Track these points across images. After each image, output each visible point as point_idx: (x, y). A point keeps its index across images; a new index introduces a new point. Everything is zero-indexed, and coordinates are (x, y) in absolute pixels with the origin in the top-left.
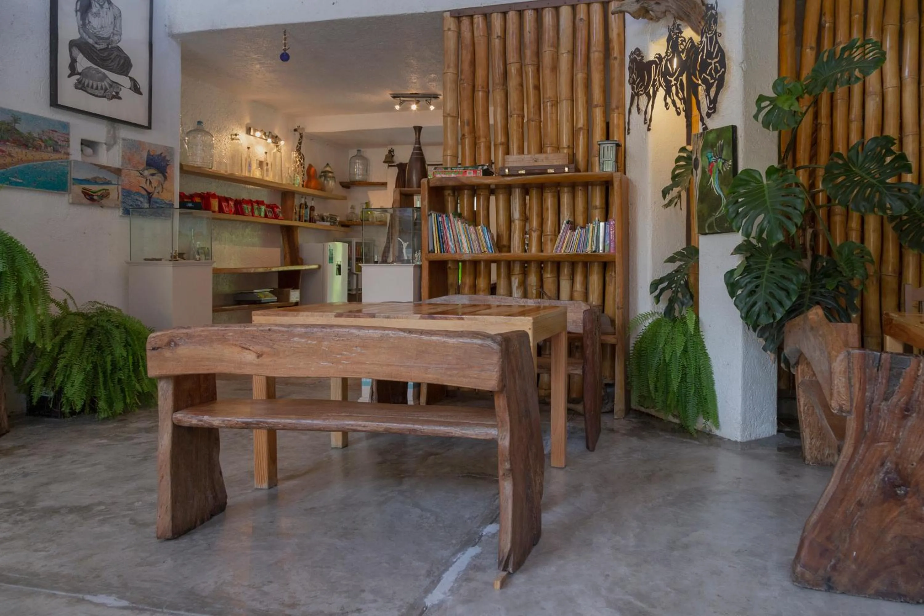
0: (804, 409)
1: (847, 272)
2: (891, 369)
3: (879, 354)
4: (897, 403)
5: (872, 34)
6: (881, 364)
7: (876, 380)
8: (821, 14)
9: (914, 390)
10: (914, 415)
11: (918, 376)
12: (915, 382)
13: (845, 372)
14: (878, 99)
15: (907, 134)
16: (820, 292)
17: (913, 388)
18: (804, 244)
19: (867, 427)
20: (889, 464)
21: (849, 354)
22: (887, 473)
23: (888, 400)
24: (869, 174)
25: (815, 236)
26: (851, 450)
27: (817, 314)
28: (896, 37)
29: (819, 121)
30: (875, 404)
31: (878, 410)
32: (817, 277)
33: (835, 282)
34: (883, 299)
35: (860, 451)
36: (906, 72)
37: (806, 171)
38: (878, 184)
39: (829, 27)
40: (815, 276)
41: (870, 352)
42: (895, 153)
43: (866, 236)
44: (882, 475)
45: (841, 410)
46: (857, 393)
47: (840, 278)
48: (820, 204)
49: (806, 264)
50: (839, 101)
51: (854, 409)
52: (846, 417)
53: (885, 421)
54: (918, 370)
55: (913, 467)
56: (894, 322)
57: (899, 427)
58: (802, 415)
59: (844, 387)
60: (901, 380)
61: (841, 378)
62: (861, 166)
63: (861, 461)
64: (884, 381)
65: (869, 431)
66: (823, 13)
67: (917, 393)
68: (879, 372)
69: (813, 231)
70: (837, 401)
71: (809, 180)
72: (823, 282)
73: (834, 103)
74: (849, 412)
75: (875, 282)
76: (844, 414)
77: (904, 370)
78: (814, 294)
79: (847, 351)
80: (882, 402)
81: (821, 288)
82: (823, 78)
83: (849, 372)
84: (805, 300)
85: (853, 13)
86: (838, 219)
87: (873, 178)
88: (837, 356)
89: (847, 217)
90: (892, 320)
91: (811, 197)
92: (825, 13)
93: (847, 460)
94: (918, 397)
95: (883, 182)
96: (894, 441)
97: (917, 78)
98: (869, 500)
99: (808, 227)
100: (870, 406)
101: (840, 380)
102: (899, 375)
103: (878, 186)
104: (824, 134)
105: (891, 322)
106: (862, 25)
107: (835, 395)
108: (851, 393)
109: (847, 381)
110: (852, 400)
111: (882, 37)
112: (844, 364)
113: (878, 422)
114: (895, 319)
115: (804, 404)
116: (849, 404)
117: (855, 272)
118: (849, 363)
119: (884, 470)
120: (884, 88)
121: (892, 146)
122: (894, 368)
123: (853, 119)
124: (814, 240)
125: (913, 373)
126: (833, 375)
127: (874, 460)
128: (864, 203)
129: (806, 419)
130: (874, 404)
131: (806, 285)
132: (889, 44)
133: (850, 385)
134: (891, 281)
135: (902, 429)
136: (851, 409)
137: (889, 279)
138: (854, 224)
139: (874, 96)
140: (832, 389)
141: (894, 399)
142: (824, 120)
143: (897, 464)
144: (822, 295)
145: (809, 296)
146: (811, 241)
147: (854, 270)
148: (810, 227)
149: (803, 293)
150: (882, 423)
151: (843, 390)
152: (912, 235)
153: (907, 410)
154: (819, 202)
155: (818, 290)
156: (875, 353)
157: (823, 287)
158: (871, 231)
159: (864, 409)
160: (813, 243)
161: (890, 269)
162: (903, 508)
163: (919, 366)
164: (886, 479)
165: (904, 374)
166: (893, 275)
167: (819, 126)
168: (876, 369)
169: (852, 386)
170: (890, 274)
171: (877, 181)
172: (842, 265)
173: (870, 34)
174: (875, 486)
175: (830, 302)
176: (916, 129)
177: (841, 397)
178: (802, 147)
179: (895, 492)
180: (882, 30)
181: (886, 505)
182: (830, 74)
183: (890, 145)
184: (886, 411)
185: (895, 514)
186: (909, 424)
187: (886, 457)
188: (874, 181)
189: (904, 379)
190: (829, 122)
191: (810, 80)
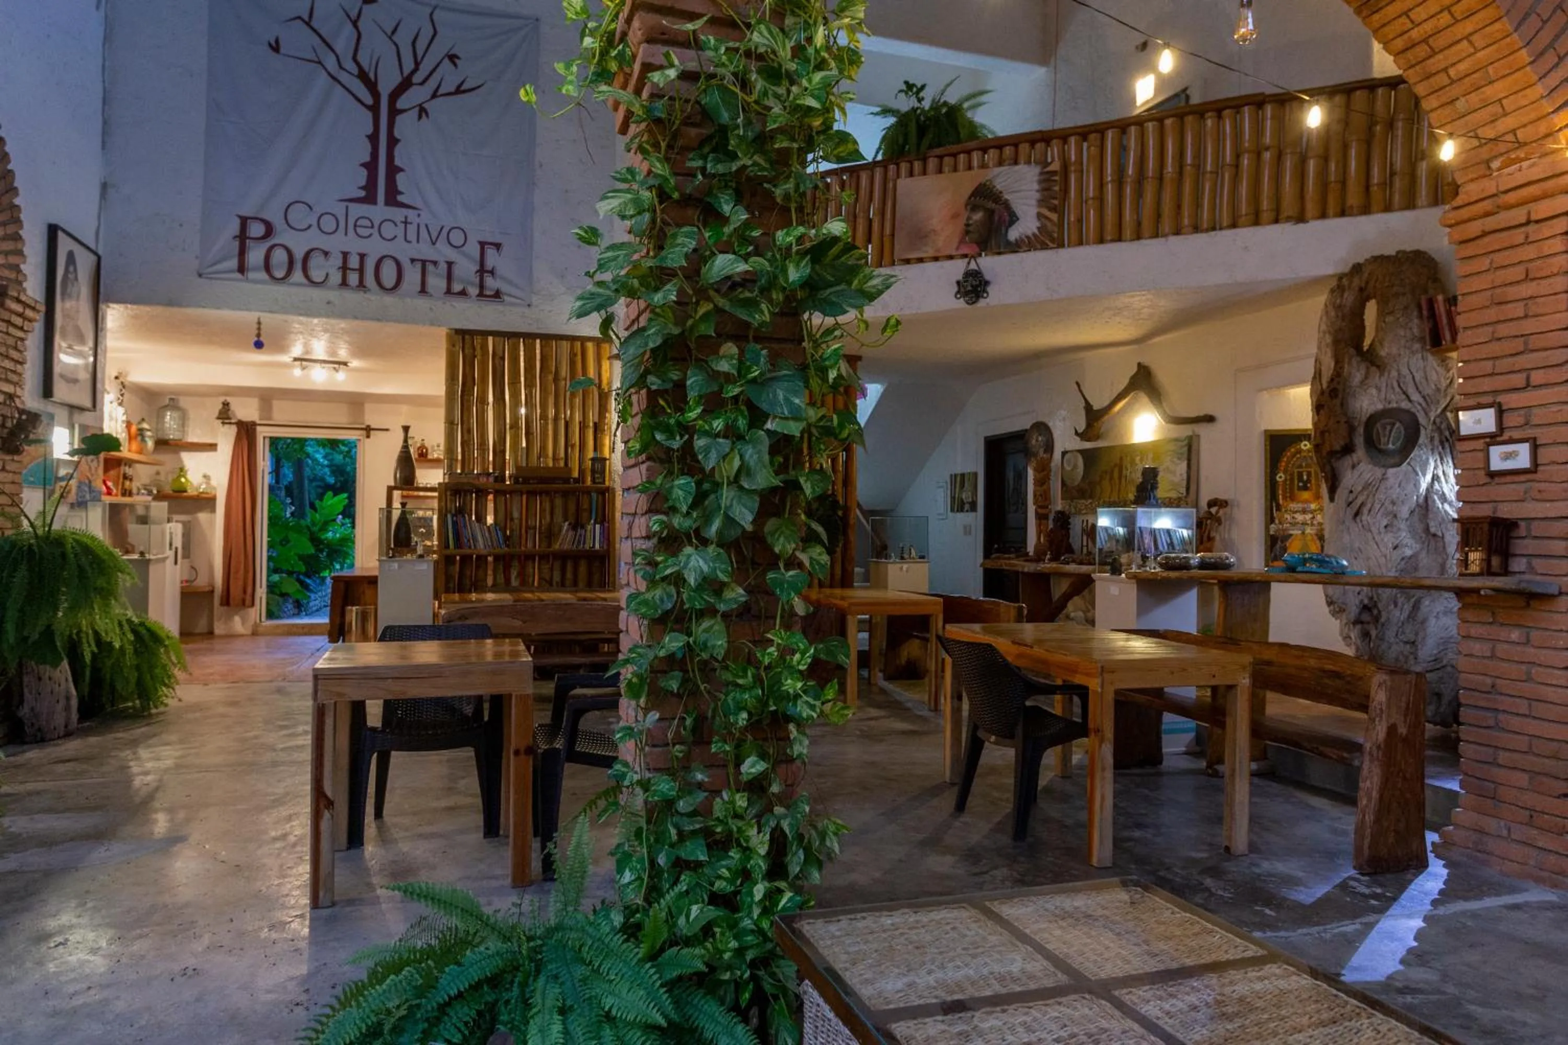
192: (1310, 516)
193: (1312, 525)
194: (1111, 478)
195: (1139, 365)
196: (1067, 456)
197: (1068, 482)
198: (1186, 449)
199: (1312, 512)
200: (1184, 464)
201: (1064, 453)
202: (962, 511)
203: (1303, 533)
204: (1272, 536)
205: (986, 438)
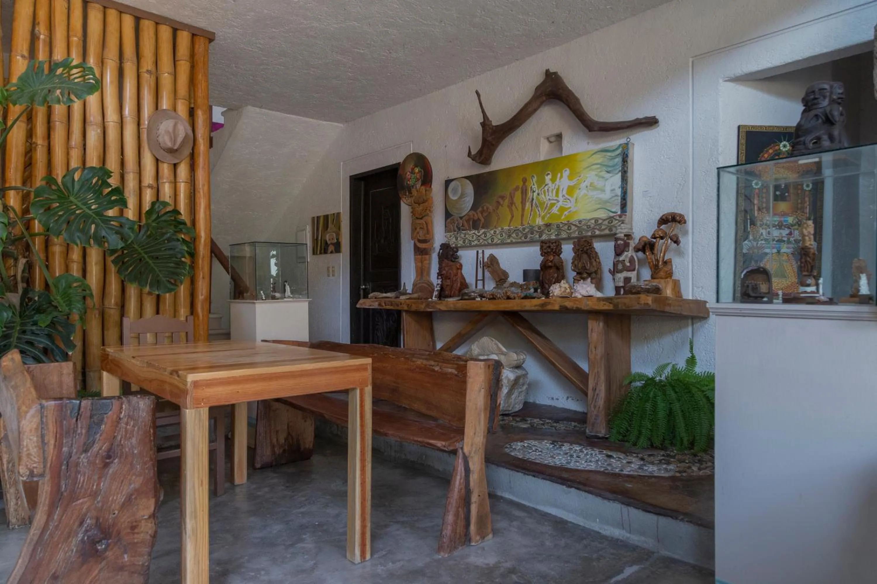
0: (8, 467)
1: (64, 308)
2: (91, 417)
3: (78, 402)
4: (98, 452)
5: (92, 61)
6: (80, 412)
7: (75, 432)
8: (34, 23)
9: (116, 434)
10: (116, 461)
11: (120, 419)
12: (117, 426)
13: (36, 429)
14: (99, 131)
15: (128, 171)
16: (32, 330)
17: (115, 432)
18: (15, 276)
19: (64, 486)
20: (88, 521)
21: (42, 407)
22: (87, 531)
23: (89, 451)
24: (85, 204)
25: (30, 267)
26: (45, 518)
27: (13, 359)
28: (116, 73)
29: (34, 140)
30: (74, 458)
31: (77, 464)
32: (27, 313)
33: (50, 318)
34: (106, 332)
35: (56, 517)
36: (127, 111)
37: (18, 193)
38: (94, 215)
39: (44, 41)
40: (25, 311)
41: (68, 401)
42: (111, 186)
43: (88, 269)
44: (80, 536)
45: (32, 474)
46: (52, 451)
47: (55, 314)
48: (37, 231)
49: (15, 298)
50: (57, 123)
51: (48, 470)
52: (37, 482)
53: (84, 476)
54: (121, 413)
55: (115, 515)
56: (110, 358)
57: (100, 478)
58: (6, 474)
59: (36, 447)
60: (103, 427)
61: (31, 437)
62: (76, 195)
63: (56, 528)
64: (84, 431)
65: (66, 491)
66: (37, 22)
67: (119, 438)
68: (79, 422)
69: (27, 261)
70: (27, 466)
71: (23, 204)
72: (35, 318)
73: (52, 124)
74: (42, 475)
75: (97, 316)
76: (35, 479)
77: (105, 416)
78: (24, 332)
79: (41, 404)
80: (81, 454)
81: (33, 325)
82: (31, 89)
83: (42, 428)
84: (12, 340)
85: (71, 33)
86: (57, 250)
87: (89, 208)
88: (27, 412)
89: (68, 249)
90: (108, 355)
91: (25, 225)
92: (39, 23)
93: (38, 532)
94: (121, 441)
95: (99, 214)
96: (95, 494)
97: (137, 119)
98: (65, 568)
99: (20, 257)
100: (67, 462)
101: (30, 439)
102: (101, 422)
103: (94, 218)
104: (40, 155)
105: (108, 358)
106: (81, 49)
107: (24, 458)
108: (44, 452)
109: (40, 440)
110: (45, 460)
111: (102, 69)
112: (37, 420)
113: (77, 478)
114: (110, 354)
115: (7, 461)
116: (42, 466)
117: (73, 306)
118: (42, 418)
119: (84, 529)
120: (105, 120)
121: (108, 178)
122: (96, 415)
123: (73, 146)
124: (29, 271)
125: (115, 416)
126: (21, 435)
127: (72, 522)
128: (78, 234)
129: (10, 478)
130: (72, 459)
131: (14, 322)
132: (109, 78)
133: (43, 443)
134: (113, 313)
135: (103, 479)
136: (44, 472)
137: (112, 312)
138: (76, 255)
139: (95, 127)
140: (20, 453)
141: (96, 448)
142: (40, 140)
143: (97, 519)
144: (33, 333)
145: (17, 335)
146: (23, 272)
147: (71, 305)
148: (24, 257)
149: (10, 332)
150: (80, 478)
151: (34, 451)
152: (131, 269)
153: (109, 457)
154: (34, 228)
155: (29, 328)
156: (74, 401)
157: (35, 324)
158: (93, 263)
159: (61, 466)
160: (26, 275)
161: (113, 301)
162: (104, 562)
163: (121, 408)
164: (86, 538)
165: (105, 419)
166: (115, 307)
167: (34, 146)
168: (75, 419)
169: (46, 444)
170: (113, 307)
171: (93, 212)
172: (57, 299)
173: (90, 62)
174: (72, 551)
175: (43, 340)
176: (136, 168)
177: (31, 459)
178: (13, 166)
179: (96, 548)
180: (102, 63)
181: (84, 567)
182: (40, 87)
183: (106, 178)
184: (86, 464)
185: (96, 572)
186: (111, 471)
187: (86, 515)
188: (90, 212)
189: (105, 424)
190: (46, 144)
191: (16, 88)
192: (787, 231)
193: (789, 242)
194: (512, 203)
195: (548, 73)
196: (452, 185)
197: (453, 211)
198: (619, 160)
199: (789, 227)
200: (617, 178)
201: (448, 182)
202: (326, 252)
203: (779, 252)
204: (744, 255)
205: (350, 177)
